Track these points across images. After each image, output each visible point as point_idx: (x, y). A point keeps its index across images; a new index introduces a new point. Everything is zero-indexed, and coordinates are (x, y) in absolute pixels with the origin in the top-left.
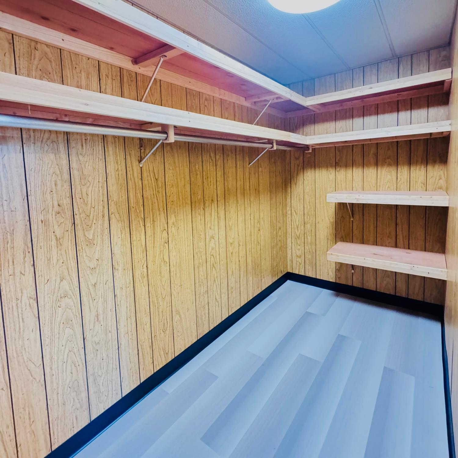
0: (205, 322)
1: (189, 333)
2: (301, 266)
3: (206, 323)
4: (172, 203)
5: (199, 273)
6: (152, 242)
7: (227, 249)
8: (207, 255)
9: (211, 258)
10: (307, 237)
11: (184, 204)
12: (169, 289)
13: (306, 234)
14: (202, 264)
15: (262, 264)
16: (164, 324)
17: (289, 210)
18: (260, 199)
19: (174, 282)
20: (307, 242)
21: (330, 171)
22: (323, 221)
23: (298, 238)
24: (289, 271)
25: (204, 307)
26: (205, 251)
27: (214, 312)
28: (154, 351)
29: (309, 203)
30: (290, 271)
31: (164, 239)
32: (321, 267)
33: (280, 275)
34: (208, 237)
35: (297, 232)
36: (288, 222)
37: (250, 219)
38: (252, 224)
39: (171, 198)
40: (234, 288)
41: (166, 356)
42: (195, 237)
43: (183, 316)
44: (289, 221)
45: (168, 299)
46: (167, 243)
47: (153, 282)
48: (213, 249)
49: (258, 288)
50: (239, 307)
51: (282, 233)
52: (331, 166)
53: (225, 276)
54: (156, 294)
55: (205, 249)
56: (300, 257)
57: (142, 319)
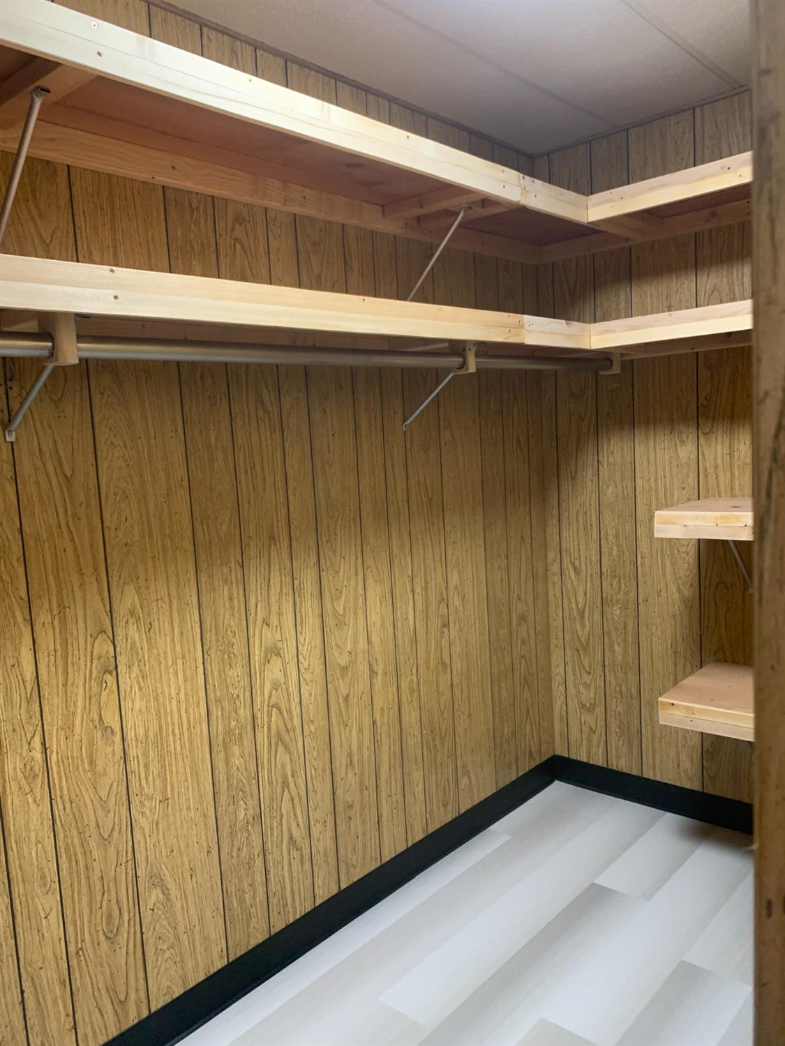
0: (253, 910)
1: (198, 943)
2: (595, 737)
3: (258, 913)
4: (125, 550)
5: (227, 761)
6: (60, 670)
7: (330, 686)
8: (257, 706)
9: (270, 715)
10: (611, 646)
11: (170, 551)
12: (124, 812)
13: (610, 637)
14: (240, 734)
15: (460, 730)
16: (110, 916)
17: (554, 561)
18: (448, 528)
19: (142, 788)
20: (614, 661)
21: (680, 434)
22: (659, 595)
23: (585, 649)
24: (559, 753)
25: (250, 864)
26: (248, 694)
27: (287, 880)
28: (79, 998)
29: (617, 537)
30: (561, 751)
31: (102, 660)
32: (657, 745)
33: (526, 766)
34: (257, 652)
35: (580, 632)
36: (551, 597)
37: (413, 591)
38: (420, 606)
39: (120, 534)
40: (357, 805)
41: (119, 1011)
42: (213, 652)
43: (174, 891)
44: (555, 596)
45: (120, 839)
46: (110, 673)
47: (65, 792)
48: (276, 686)
49: (445, 806)
50: (374, 866)
51: (532, 632)
52: (685, 419)
53: (324, 770)
54: (78, 828)
55: (248, 690)
56: (591, 709)
57: (32, 899)
